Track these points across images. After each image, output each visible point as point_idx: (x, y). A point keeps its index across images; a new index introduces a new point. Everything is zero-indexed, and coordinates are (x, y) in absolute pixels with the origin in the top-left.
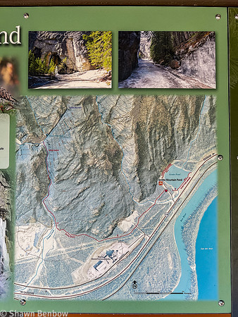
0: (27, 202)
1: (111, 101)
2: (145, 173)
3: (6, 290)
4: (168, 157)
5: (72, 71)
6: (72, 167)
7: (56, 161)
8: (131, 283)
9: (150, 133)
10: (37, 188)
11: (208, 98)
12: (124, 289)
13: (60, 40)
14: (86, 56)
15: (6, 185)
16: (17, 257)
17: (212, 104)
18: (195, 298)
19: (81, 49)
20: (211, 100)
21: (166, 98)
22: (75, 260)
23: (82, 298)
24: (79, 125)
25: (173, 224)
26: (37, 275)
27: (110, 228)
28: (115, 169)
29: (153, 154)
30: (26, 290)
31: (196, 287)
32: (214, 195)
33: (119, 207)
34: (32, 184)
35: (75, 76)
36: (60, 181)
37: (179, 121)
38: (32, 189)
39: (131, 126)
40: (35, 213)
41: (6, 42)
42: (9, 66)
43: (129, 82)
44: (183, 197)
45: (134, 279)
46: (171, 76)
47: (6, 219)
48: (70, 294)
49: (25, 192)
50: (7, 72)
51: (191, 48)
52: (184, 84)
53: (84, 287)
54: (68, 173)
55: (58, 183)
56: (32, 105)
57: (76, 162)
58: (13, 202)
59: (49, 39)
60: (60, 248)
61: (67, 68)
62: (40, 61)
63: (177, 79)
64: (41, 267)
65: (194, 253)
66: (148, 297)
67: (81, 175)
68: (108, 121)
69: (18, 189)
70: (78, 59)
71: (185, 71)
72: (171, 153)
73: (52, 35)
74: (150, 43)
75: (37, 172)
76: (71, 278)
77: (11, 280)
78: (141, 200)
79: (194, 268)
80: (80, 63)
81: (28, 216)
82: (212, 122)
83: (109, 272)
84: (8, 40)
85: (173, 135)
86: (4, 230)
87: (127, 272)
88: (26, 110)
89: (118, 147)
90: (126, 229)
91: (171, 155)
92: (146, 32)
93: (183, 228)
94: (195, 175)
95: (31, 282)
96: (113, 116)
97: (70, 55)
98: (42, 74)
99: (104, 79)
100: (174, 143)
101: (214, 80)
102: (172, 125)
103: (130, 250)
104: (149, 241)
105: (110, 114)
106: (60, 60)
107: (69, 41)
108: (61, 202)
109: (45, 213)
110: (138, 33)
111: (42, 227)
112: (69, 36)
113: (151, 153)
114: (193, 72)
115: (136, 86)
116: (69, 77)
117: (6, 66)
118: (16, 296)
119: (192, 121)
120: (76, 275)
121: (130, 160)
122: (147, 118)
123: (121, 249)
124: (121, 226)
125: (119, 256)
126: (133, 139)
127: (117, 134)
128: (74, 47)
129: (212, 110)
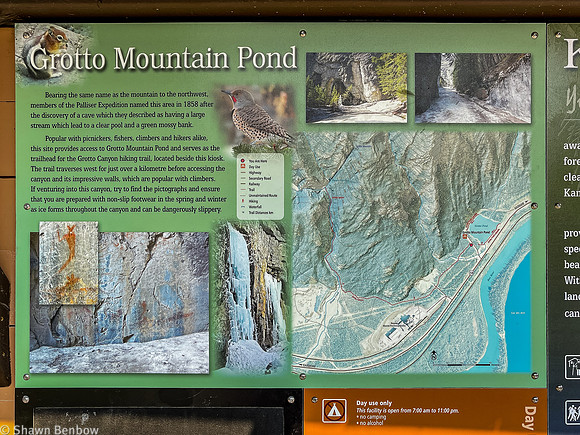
0: (306, 259)
1: (407, 138)
2: (447, 224)
3: (282, 362)
4: (473, 205)
5: (360, 101)
6: (360, 218)
7: (341, 210)
8: (429, 353)
9: (453, 177)
10: (318, 243)
11: (521, 135)
12: (421, 361)
13: (345, 63)
14: (376, 83)
15: (281, 239)
16: (295, 324)
17: (525, 142)
18: (505, 370)
19: (369, 74)
20: (525, 137)
21: (472, 136)
22: (365, 328)
23: (373, 371)
24: (368, 168)
25: (478, 285)
26: (319, 345)
27: (406, 289)
28: (411, 219)
29: (456, 202)
30: (306, 363)
31: (506, 357)
32: (527, 250)
33: (416, 265)
34: (312, 238)
35: (362, 107)
36: (346, 234)
37: (486, 162)
38: (313, 243)
39: (430, 169)
40: (315, 273)
41: (279, 66)
42: (283, 95)
43: (428, 115)
44: (491, 252)
45: (432, 348)
46: (478, 108)
47: (282, 280)
48: (358, 367)
49: (303, 247)
50: (280, 103)
51: (501, 74)
52: (494, 118)
53: (375, 359)
54: (355, 225)
55: (343, 236)
56: (312, 143)
57: (364, 211)
58: (290, 259)
59: (331, 62)
60: (346, 313)
61: (353, 97)
62: (320, 89)
63: (485, 112)
64: (323, 336)
65: (504, 317)
66: (449, 370)
67: (371, 227)
68: (403, 162)
69: (295, 244)
70: (366, 86)
71: (494, 102)
72: (477, 201)
73: (334, 58)
74: (452, 68)
75: (318, 223)
76: (359, 349)
77: (288, 350)
78: (442, 256)
79: (503, 335)
80: (368, 91)
81: (307, 276)
82: (525, 163)
83: (404, 342)
84: (281, 64)
85: (480, 179)
86: (279, 292)
87: (425, 340)
88: (304, 149)
89: (415, 194)
90: (424, 291)
91: (478, 203)
92: (448, 55)
93: (490, 288)
94: (505, 226)
95: (311, 353)
96: (408, 156)
97: (357, 82)
98: (322, 105)
99: (398, 112)
100: (481, 189)
101: (528, 113)
102: (479, 167)
103: (429, 314)
104: (451, 304)
105: (405, 154)
106: (344, 88)
107: (355, 65)
108: (347, 259)
109: (329, 272)
110: (438, 55)
111: (325, 289)
112: (356, 58)
113: (453, 200)
114: (504, 103)
115: (436, 120)
116: (355, 108)
117: (279, 95)
118: (294, 369)
119: (502, 163)
120: (364, 344)
121: (429, 208)
122: (449, 159)
123: (418, 314)
124: (419, 287)
125: (416, 321)
126: (433, 184)
127: (414, 178)
128: (361, 72)
129: (526, 149)
